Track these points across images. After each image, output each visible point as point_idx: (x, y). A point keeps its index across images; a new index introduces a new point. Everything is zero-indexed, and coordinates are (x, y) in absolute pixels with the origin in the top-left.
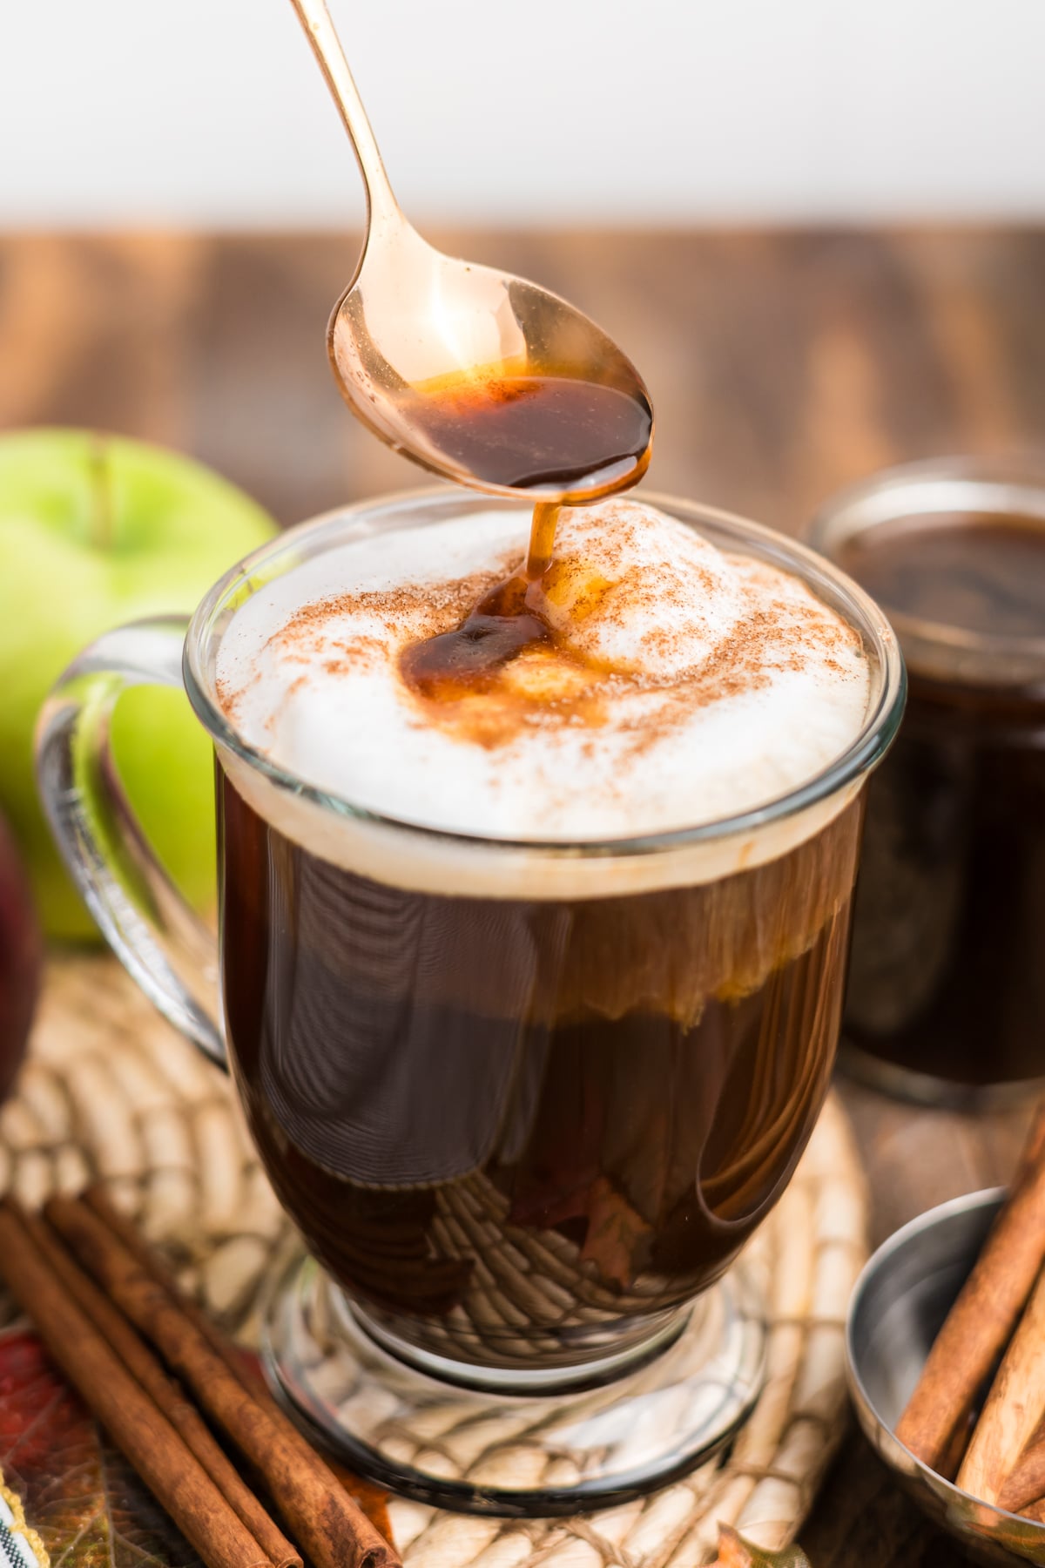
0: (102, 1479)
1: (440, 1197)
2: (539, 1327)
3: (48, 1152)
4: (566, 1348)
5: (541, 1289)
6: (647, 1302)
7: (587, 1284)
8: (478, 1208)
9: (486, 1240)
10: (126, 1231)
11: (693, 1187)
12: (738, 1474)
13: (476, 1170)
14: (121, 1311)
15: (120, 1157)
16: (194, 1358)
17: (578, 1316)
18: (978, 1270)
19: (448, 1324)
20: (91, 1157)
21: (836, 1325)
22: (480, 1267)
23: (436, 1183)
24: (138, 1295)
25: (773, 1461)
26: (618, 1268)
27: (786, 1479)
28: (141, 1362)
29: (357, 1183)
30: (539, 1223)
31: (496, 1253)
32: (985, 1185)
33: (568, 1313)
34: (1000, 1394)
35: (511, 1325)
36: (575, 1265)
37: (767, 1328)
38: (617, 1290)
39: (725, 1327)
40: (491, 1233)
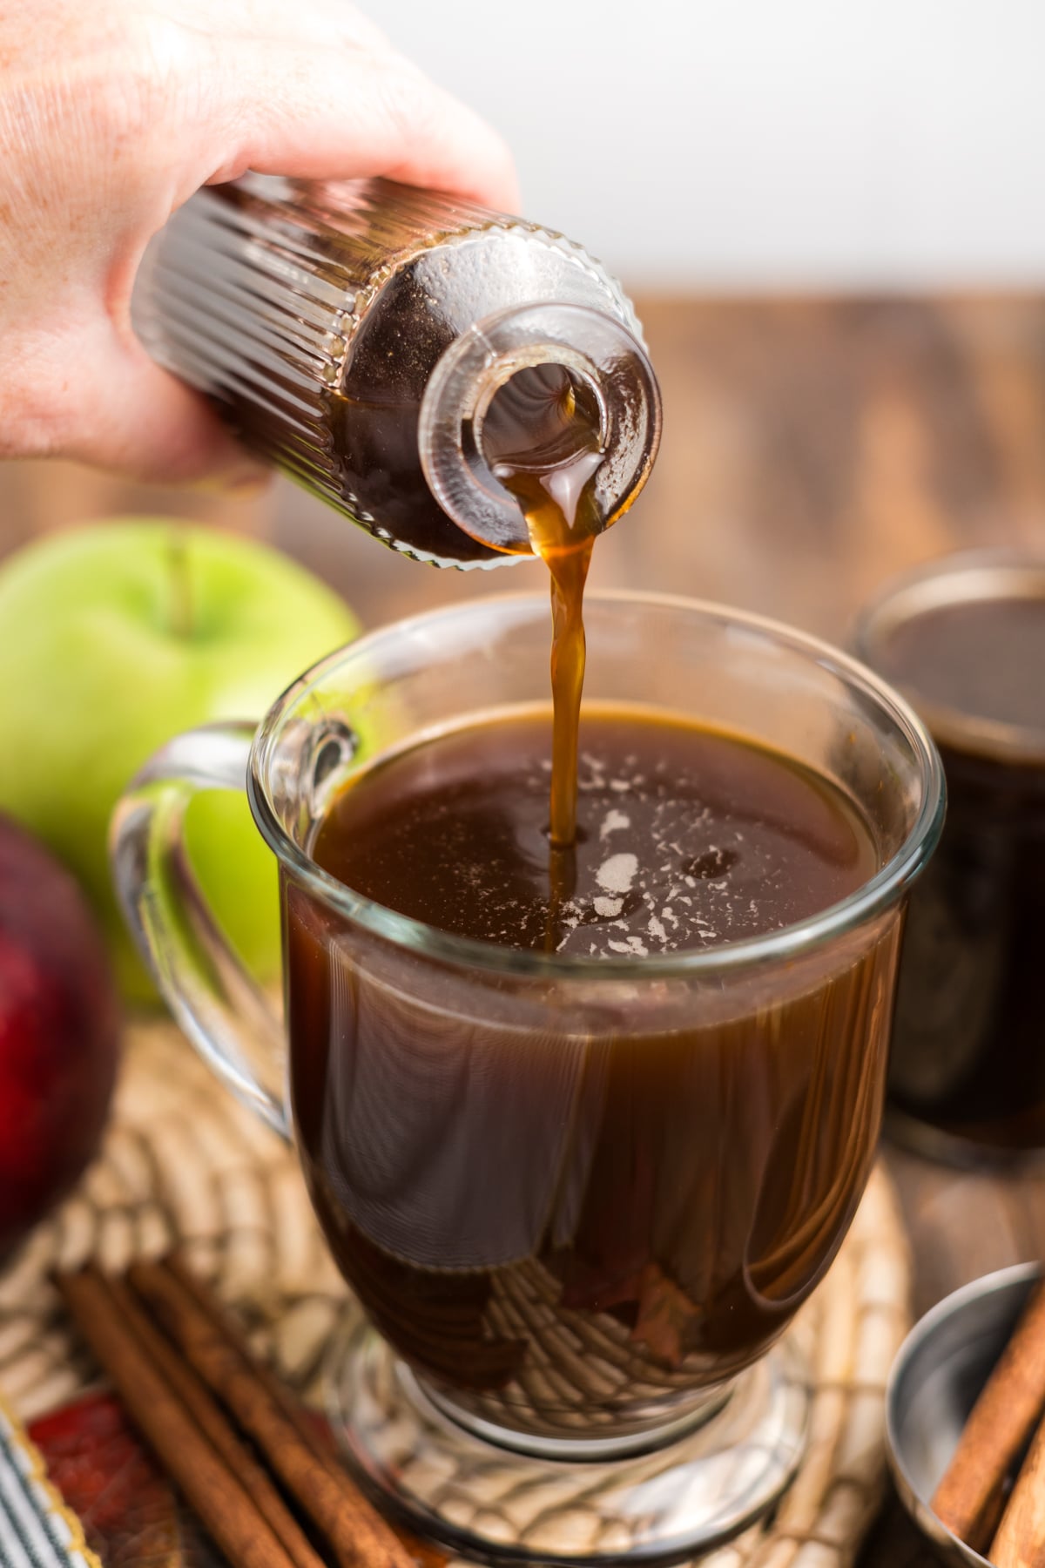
0: (178, 1539)
1: (496, 1281)
2: (591, 1402)
3: (131, 1212)
4: (618, 1421)
5: (593, 1367)
6: (695, 1378)
7: (638, 1363)
8: (532, 1292)
9: (539, 1322)
10: (202, 1294)
11: (740, 1271)
12: (782, 1538)
13: (530, 1256)
14: (197, 1375)
15: (199, 1217)
16: (265, 1424)
17: (632, 1392)
18: (1013, 1344)
19: (504, 1398)
20: (171, 1217)
21: (878, 1390)
22: (535, 1347)
23: (492, 1267)
24: (213, 1360)
25: (815, 1524)
26: (669, 1348)
27: (828, 1543)
28: (216, 1426)
29: (415, 1264)
30: (590, 1306)
31: (550, 1335)
32: (1022, 1260)
33: (621, 1389)
34: (1032, 1468)
35: (564, 1400)
36: (626, 1345)
37: (811, 1392)
38: (668, 1367)
39: (770, 1393)
40: (544, 1316)
